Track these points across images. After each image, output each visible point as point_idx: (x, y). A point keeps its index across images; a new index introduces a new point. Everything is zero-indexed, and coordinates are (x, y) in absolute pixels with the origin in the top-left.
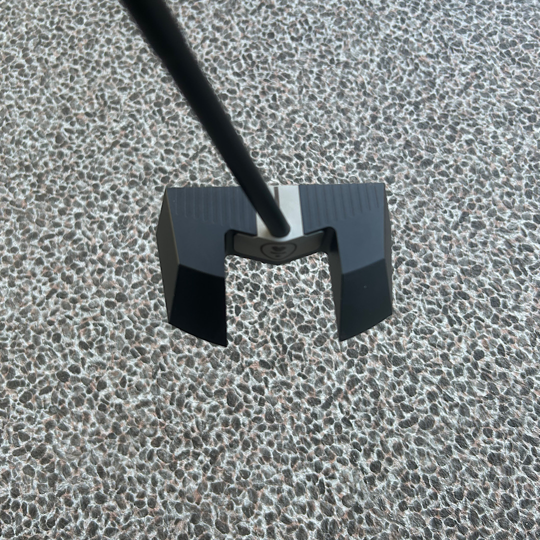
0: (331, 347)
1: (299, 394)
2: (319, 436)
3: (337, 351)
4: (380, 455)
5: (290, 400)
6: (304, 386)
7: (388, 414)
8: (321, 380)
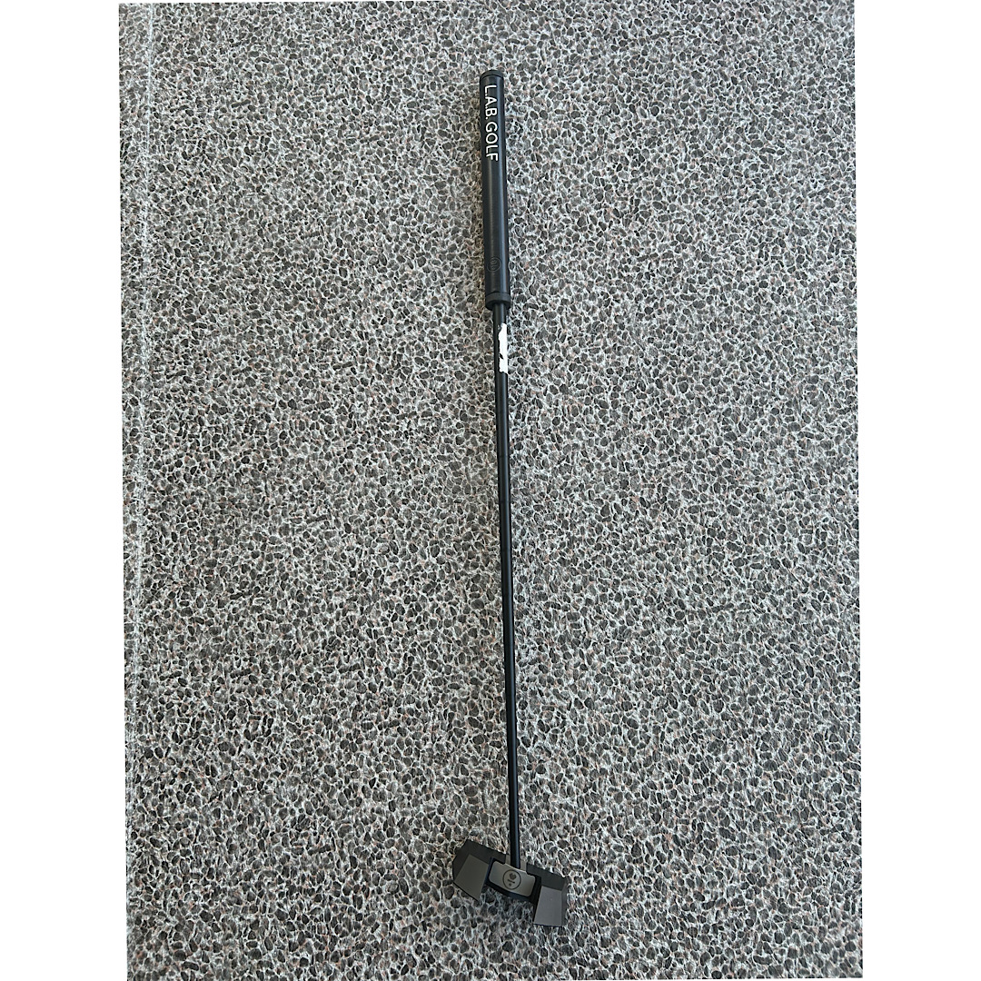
0: (668, 226)
1: (627, 243)
2: (625, 274)
3: (671, 231)
4: (656, 305)
5: (620, 243)
6: (634, 240)
7: (678, 286)
8: (648, 243)
